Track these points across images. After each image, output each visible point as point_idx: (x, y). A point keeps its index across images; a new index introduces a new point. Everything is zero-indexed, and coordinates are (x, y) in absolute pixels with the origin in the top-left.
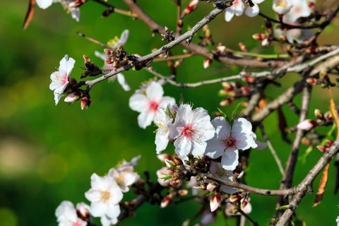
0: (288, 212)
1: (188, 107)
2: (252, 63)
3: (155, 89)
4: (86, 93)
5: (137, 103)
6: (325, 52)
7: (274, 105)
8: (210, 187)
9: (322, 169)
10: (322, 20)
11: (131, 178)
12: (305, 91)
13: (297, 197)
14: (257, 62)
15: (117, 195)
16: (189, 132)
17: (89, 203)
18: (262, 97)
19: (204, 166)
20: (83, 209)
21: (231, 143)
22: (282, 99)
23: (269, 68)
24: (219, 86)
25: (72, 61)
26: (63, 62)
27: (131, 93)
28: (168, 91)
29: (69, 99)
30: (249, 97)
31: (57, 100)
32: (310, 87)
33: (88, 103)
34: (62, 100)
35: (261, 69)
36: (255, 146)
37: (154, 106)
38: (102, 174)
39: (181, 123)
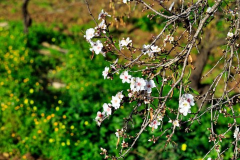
0: (164, 103)
1: (139, 78)
2: (150, 65)
3: (126, 73)
4: (112, 76)
5: (121, 77)
6: (169, 61)
7: (155, 75)
8: (145, 98)
9: (171, 92)
10: (167, 53)
11: (122, 96)
12: (164, 71)
13: (166, 99)
14: (151, 65)
15: (119, 101)
16: (139, 84)
17: (111, 104)
18: (152, 73)
19: (142, 92)
20: (110, 105)
21: (149, 86)
22: (158, 74)
23: (154, 66)
24: (142, 71)
25: (108, 68)
26: (106, 68)
27: (120, 75)
28: (129, 73)
29: (108, 78)
30: (149, 74)
31: (105, 78)
32: (165, 70)
33: (113, 79)
34: (106, 78)
35: (153, 66)
36: (155, 87)
37: (126, 78)
38: (115, 96)
39: (137, 82)
